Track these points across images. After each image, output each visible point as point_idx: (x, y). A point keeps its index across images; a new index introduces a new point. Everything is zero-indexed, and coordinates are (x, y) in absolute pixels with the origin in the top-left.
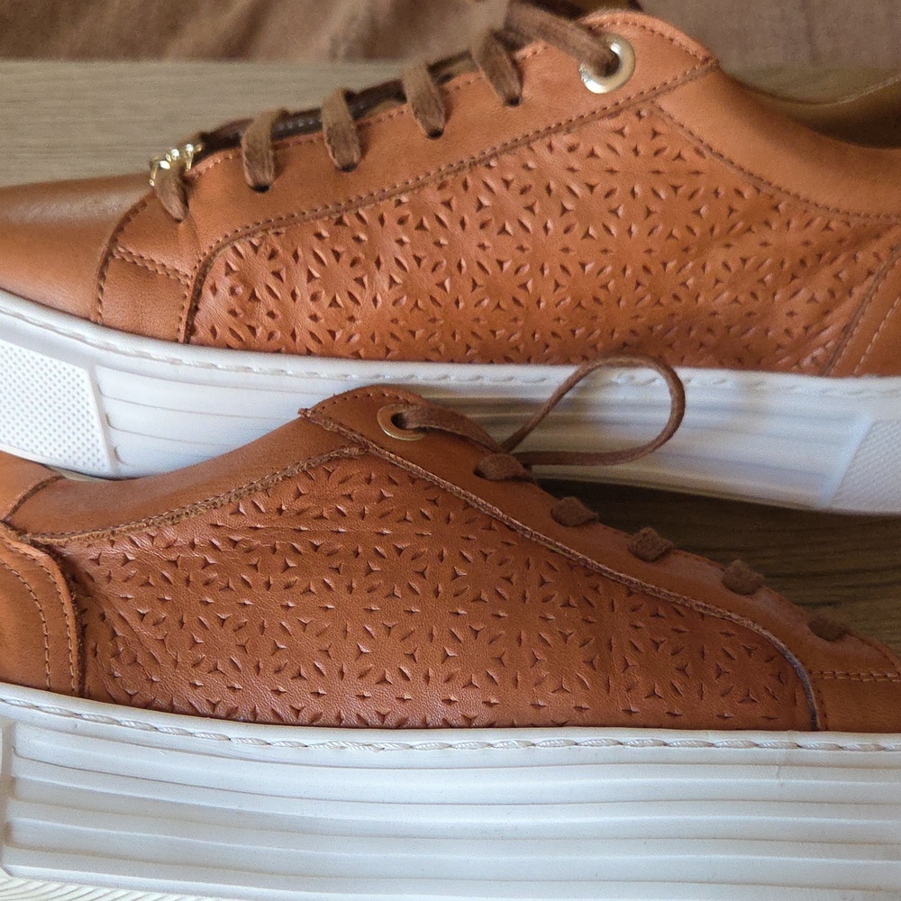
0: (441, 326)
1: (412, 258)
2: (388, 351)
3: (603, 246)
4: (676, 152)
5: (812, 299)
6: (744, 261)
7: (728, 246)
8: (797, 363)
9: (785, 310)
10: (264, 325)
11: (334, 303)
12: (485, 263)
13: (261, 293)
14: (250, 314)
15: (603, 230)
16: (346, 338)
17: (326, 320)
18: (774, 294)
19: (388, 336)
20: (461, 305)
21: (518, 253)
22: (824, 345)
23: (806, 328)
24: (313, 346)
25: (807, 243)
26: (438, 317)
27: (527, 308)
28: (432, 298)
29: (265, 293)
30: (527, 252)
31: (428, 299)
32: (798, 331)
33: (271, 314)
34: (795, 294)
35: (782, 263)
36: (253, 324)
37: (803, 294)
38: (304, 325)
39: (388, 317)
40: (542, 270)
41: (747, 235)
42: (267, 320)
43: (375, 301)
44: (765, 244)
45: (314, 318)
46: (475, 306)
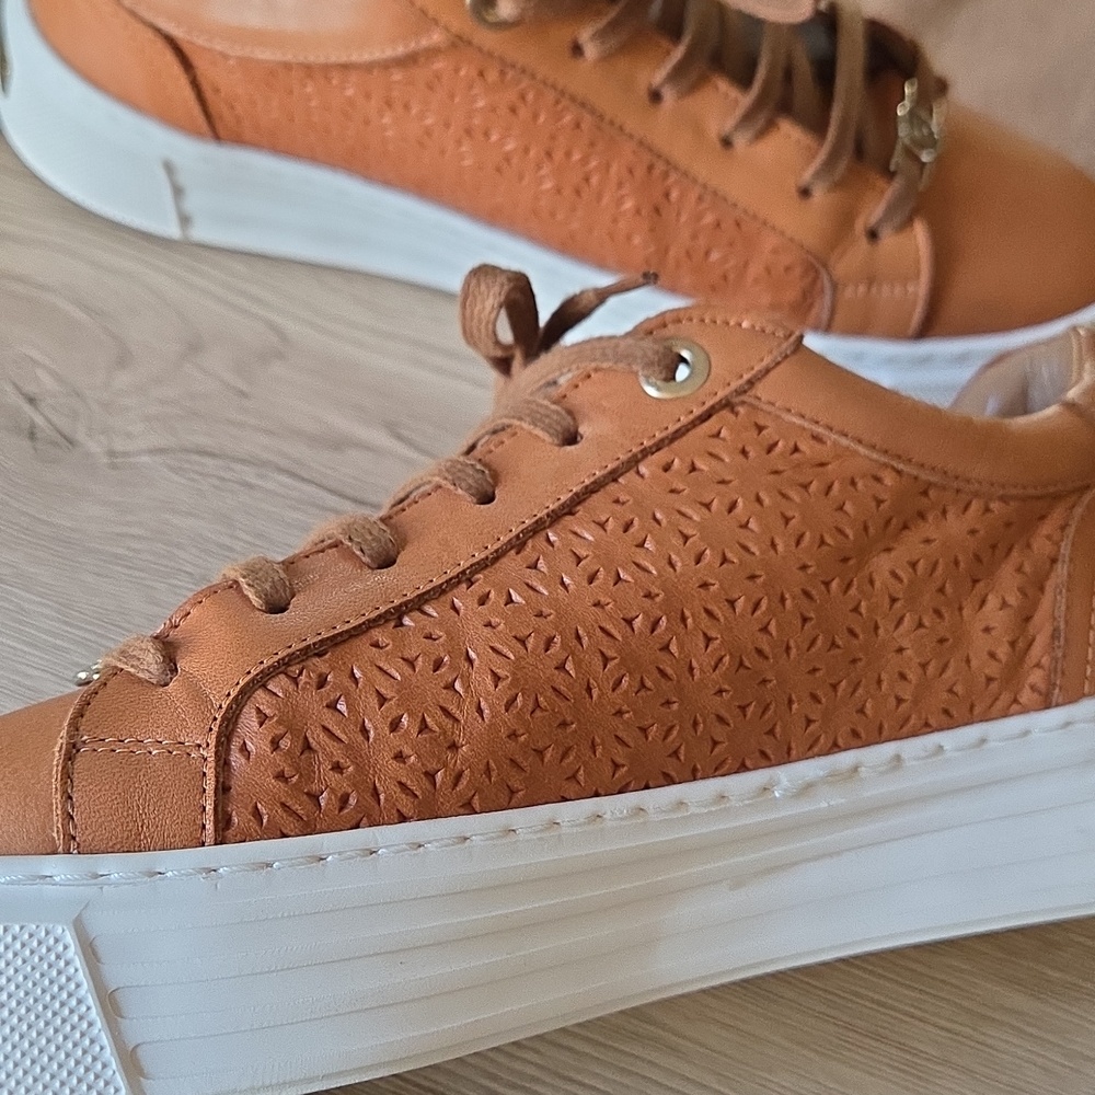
0: (575, 731)
1: (514, 641)
2: (513, 792)
3: (748, 572)
4: (791, 445)
5: (1004, 605)
6: (913, 565)
7: (888, 550)
8: (1015, 701)
9: (980, 626)
10: (329, 786)
11: (424, 727)
12: (609, 627)
13: (317, 738)
14: (307, 775)
15: (741, 550)
16: (450, 780)
17: (419, 757)
18: (960, 609)
19: (506, 765)
20: (595, 692)
21: (648, 602)
22: (1038, 665)
23: (1013, 644)
24: (406, 804)
25: (973, 532)
26: (569, 719)
27: (678, 681)
28: (554, 689)
29: (323, 737)
30: (658, 599)
31: (550, 692)
32: (1003, 651)
33: (337, 768)
34: (983, 602)
35: (956, 563)
36: (315, 787)
37: (993, 602)
38: (388, 775)
39: (503, 732)
40: (684, 619)
41: (906, 532)
42: (334, 778)
43: (480, 711)
44: (928, 541)
45: (400, 757)
46: (614, 690)
